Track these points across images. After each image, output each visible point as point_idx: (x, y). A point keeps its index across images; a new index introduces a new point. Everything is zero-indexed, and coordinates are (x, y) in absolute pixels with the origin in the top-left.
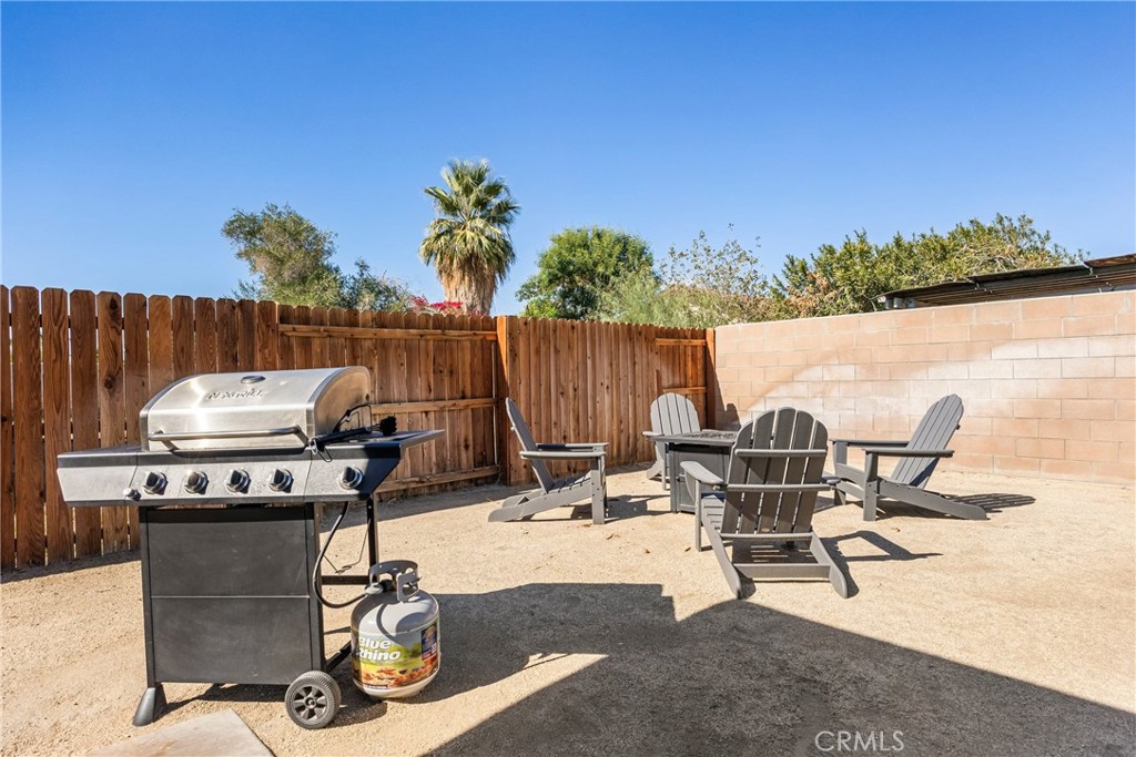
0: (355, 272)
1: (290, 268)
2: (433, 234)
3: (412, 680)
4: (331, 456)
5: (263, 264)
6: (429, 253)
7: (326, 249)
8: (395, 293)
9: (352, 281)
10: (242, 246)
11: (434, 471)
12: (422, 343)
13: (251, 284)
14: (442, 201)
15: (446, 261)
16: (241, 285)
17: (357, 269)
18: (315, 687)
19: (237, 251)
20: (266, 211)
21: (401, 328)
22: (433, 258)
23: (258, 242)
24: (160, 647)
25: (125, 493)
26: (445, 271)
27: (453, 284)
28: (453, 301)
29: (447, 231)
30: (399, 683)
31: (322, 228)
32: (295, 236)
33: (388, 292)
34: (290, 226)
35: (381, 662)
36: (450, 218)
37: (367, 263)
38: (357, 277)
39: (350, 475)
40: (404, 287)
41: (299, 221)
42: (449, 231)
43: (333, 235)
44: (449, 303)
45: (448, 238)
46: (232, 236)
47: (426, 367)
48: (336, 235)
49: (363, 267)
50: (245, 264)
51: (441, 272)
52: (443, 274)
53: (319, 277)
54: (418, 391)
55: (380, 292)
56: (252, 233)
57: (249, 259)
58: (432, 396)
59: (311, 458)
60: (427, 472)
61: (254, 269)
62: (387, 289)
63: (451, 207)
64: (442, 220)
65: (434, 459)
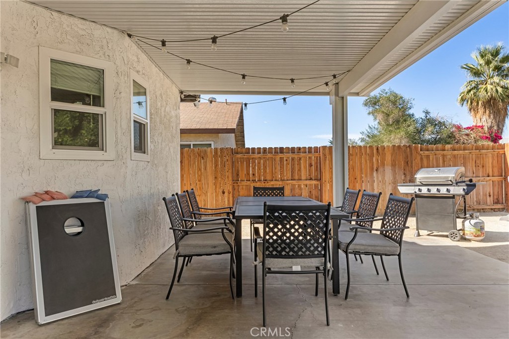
0: (423, 116)
1: (392, 118)
2: (466, 90)
3: (478, 236)
4: (459, 186)
5: (380, 117)
6: (463, 100)
7: (409, 106)
8: (444, 125)
9: (421, 120)
10: (371, 109)
11: (475, 204)
12: (470, 155)
13: (374, 126)
14: (471, 71)
15: (475, 104)
16: (369, 126)
17: (424, 114)
18: (455, 233)
19: (368, 112)
20: (381, 93)
21: (461, 150)
22: (465, 102)
23: (377, 107)
24: (419, 223)
25: (413, 192)
26: (473, 109)
27: (478, 116)
28: (478, 125)
29: (475, 87)
30: (475, 236)
31: (406, 97)
32: (394, 103)
33: (441, 124)
34: (392, 98)
35: (470, 231)
36: (477, 79)
37: (429, 111)
38: (424, 118)
39: (464, 189)
40: (450, 121)
41: (396, 96)
42: (476, 87)
43: (412, 100)
44: (476, 126)
45: (475, 91)
46: (367, 106)
47: (472, 164)
48: (414, 99)
49: (427, 113)
50: (371, 117)
51: (470, 110)
52: (472, 110)
53: (405, 121)
54: (469, 173)
55: (436, 124)
56: (375, 104)
57: (373, 115)
58: (474, 175)
59: (454, 186)
60: (472, 204)
61: (375, 119)
62: (440, 122)
63: (477, 73)
64: (472, 81)
65: (475, 199)
